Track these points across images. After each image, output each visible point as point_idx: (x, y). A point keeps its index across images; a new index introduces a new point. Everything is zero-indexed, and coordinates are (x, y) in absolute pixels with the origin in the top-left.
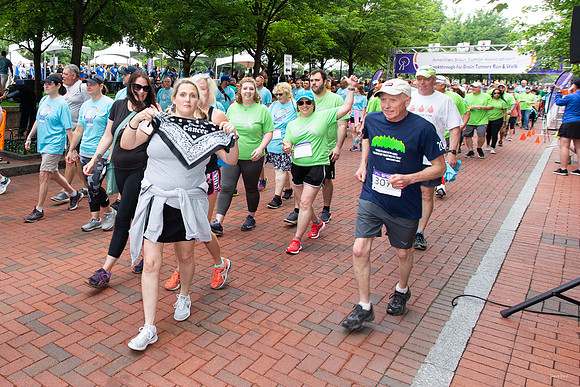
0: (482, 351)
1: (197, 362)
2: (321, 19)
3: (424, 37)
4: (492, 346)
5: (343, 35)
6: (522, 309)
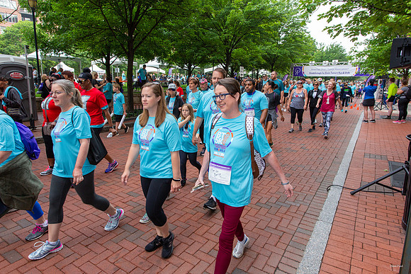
0: (344, 212)
1: (206, 228)
2: (258, 48)
3: (307, 58)
4: (348, 209)
5: (268, 56)
6: (361, 190)
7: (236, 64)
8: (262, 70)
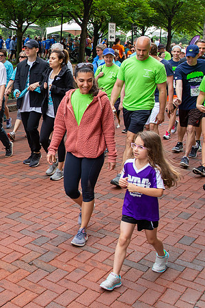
1: (30, 295)
7: (103, 18)
8: (152, 28)
